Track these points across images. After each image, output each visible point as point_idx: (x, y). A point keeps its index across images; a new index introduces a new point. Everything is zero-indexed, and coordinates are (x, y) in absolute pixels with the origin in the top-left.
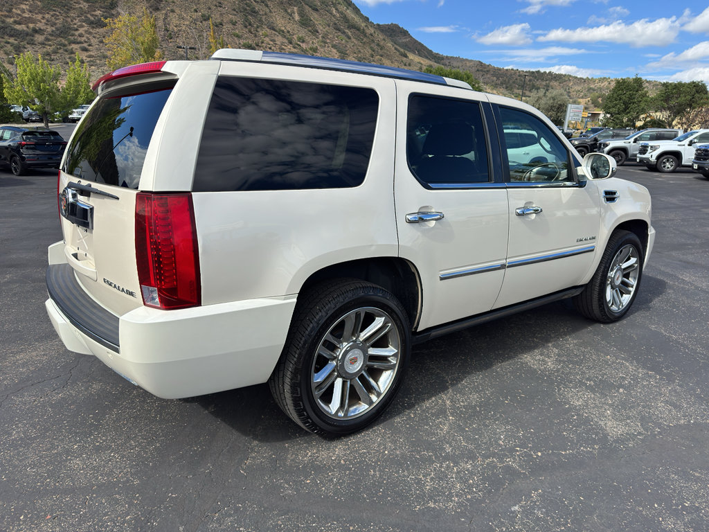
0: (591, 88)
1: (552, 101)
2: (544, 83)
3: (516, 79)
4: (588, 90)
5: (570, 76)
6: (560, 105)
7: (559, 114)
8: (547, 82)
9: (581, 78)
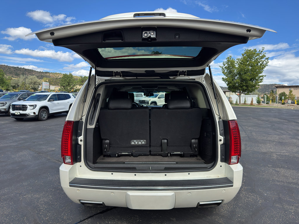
0: (42, 76)
1: (31, 80)
2: (21, 72)
3: (7, 70)
4: (41, 76)
5: (33, 70)
6: (35, 82)
7: (35, 86)
8: (23, 72)
9: (37, 71)
